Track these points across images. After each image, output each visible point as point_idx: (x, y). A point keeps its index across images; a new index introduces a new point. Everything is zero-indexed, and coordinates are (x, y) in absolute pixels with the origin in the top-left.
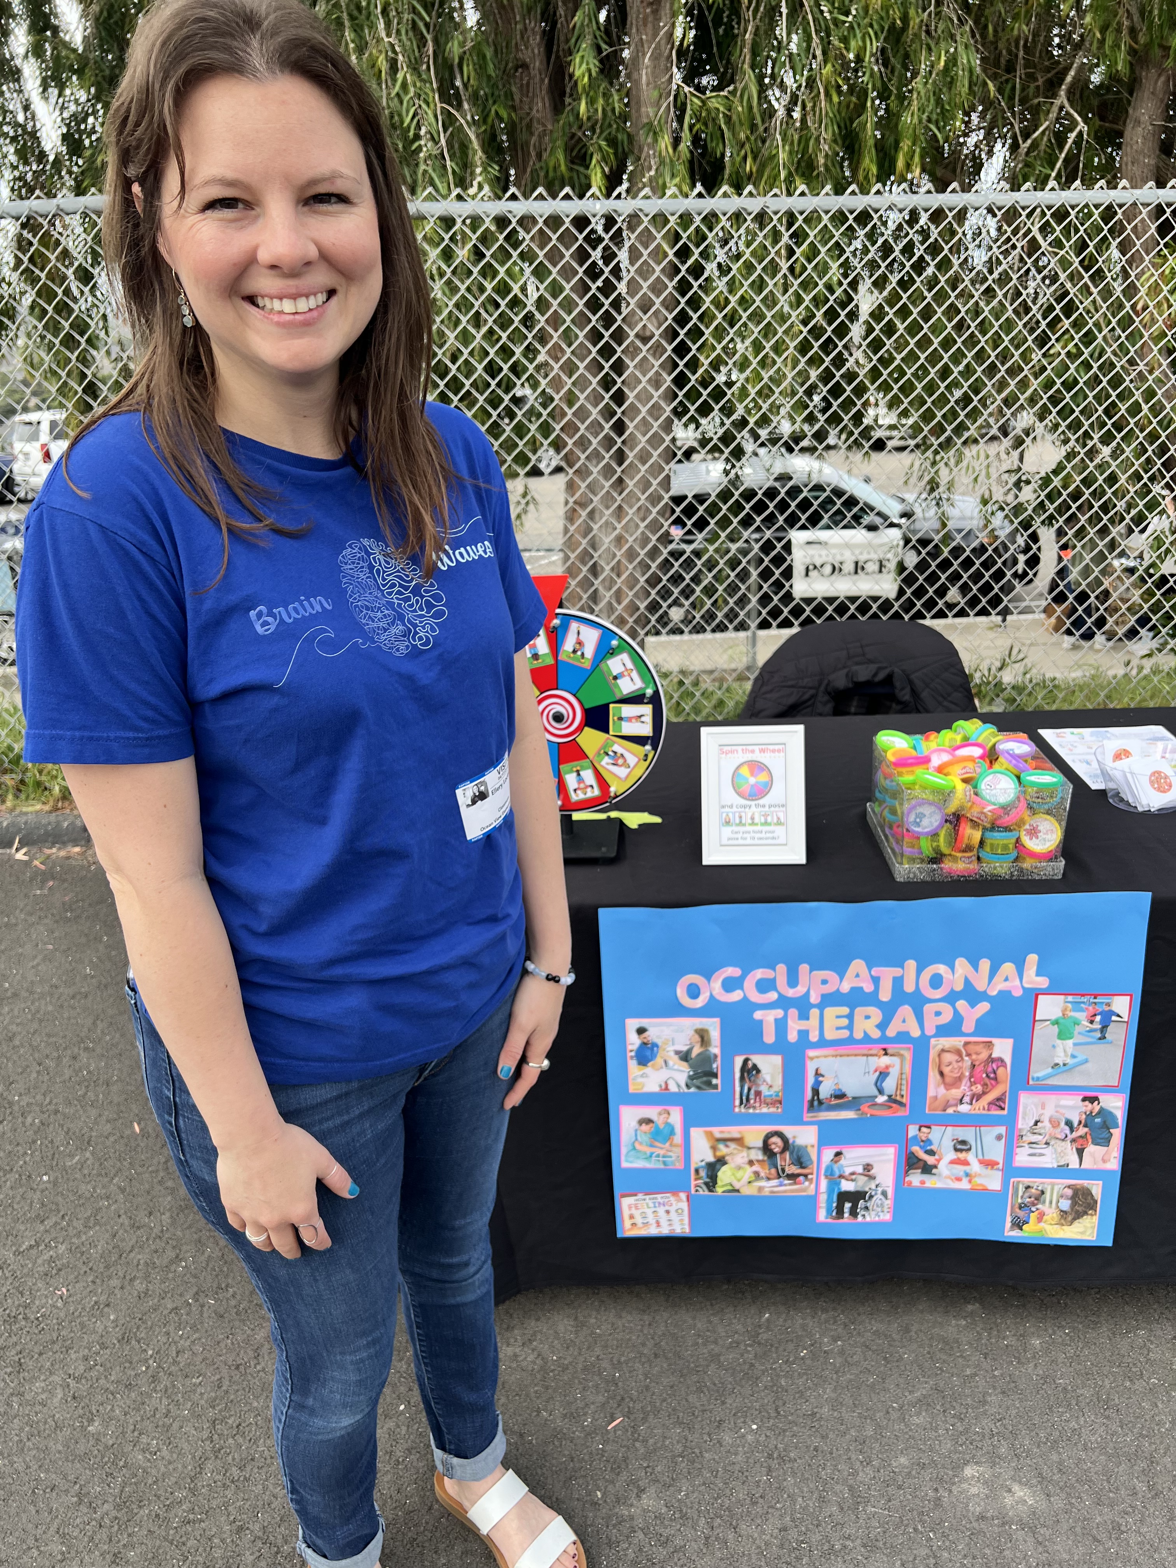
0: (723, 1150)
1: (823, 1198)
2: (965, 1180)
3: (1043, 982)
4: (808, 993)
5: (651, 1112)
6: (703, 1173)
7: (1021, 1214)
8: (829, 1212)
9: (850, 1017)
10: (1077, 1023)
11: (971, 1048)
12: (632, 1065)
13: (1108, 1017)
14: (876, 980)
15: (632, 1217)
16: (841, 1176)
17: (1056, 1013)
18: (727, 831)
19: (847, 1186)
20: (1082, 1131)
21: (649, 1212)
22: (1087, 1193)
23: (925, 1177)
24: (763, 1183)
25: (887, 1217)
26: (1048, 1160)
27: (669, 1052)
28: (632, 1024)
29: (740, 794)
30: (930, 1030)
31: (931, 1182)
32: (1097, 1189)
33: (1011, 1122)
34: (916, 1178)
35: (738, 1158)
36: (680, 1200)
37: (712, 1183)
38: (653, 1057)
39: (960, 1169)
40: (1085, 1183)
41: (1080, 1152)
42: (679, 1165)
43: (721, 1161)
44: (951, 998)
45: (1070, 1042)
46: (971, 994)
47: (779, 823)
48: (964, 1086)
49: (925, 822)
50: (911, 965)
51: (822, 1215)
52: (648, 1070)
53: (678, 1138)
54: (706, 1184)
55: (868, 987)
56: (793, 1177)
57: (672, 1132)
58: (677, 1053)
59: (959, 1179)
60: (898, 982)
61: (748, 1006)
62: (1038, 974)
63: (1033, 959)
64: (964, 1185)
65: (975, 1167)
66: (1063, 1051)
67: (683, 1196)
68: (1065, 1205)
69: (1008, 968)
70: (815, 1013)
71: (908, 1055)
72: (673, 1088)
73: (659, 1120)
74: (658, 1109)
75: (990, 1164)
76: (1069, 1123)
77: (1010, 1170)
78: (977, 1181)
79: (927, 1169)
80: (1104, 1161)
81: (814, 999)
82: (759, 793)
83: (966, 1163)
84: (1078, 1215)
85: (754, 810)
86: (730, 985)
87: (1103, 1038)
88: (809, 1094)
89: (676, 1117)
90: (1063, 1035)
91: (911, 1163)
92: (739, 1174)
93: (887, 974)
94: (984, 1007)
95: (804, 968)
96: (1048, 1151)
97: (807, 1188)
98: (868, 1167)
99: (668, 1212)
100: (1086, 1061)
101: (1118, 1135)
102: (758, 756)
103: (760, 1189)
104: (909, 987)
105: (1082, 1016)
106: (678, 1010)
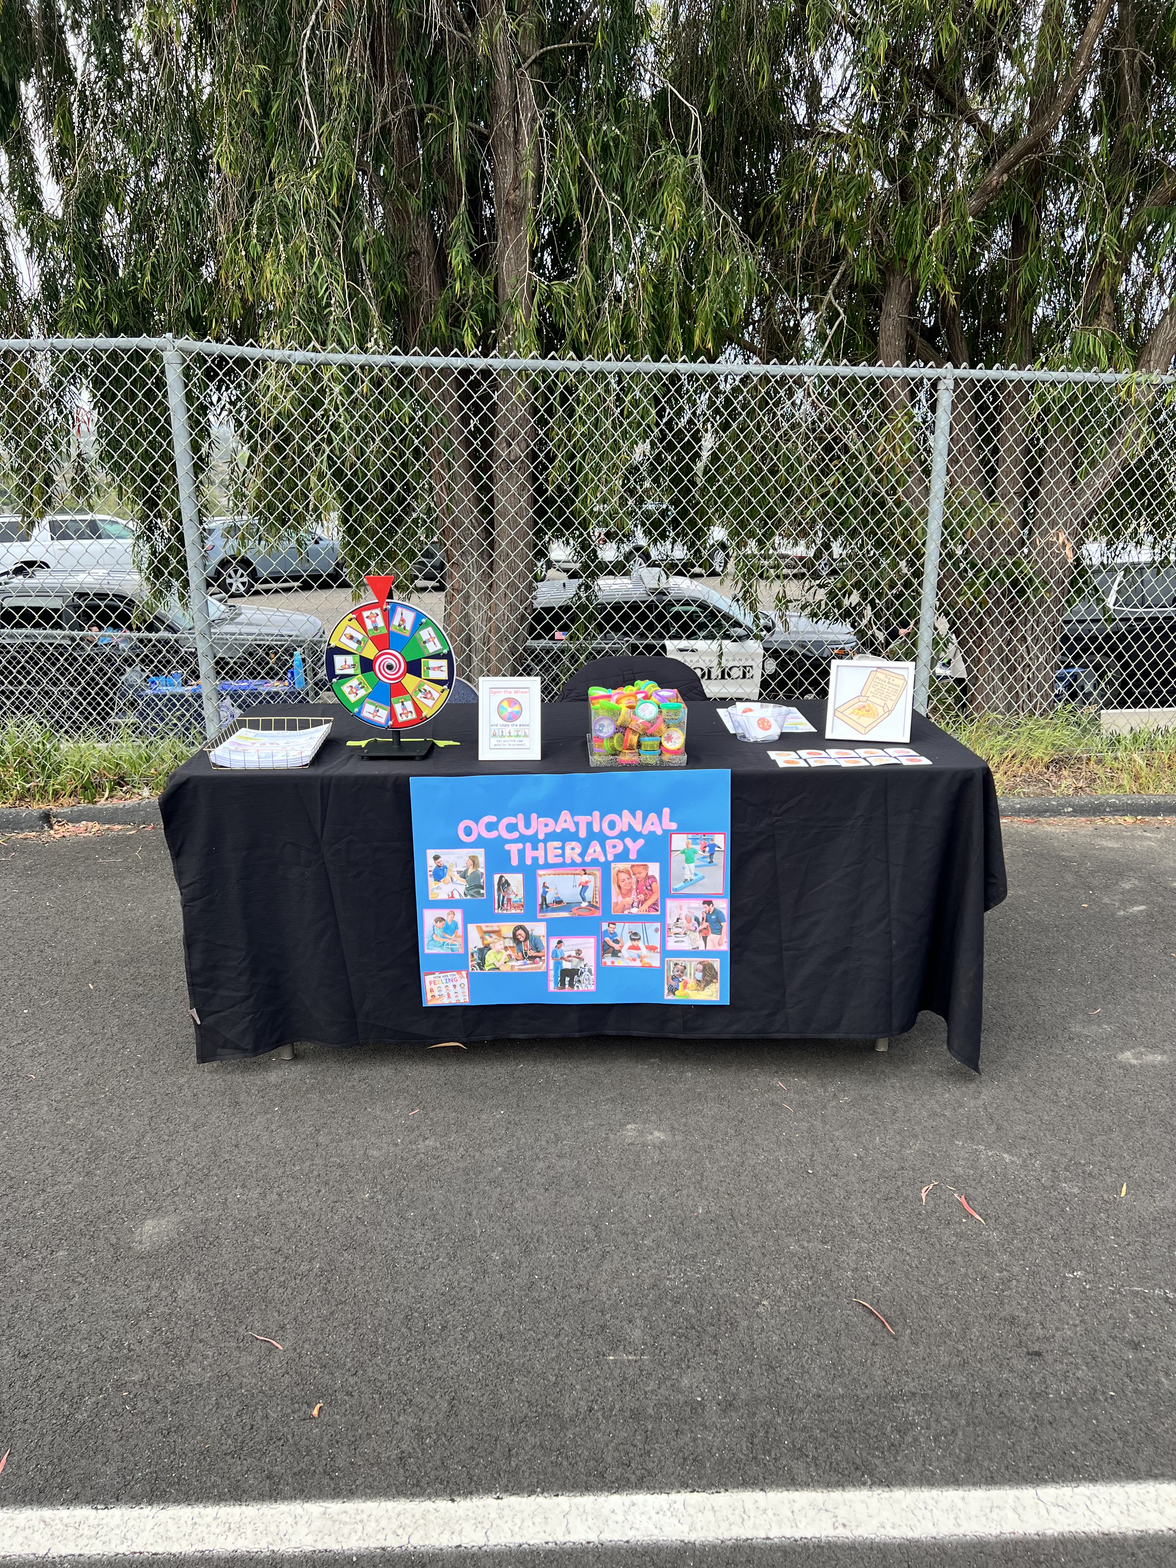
0: (488, 940)
1: (552, 973)
2: (638, 960)
3: (674, 826)
5: (443, 913)
6: (476, 956)
7: (673, 983)
8: (556, 983)
10: (695, 852)
11: (635, 869)
12: (431, 880)
13: (713, 847)
14: (577, 824)
15: (432, 990)
16: (562, 958)
17: (683, 847)
18: (494, 741)
19: (566, 965)
20: (705, 924)
21: (443, 986)
22: (711, 967)
23: (614, 959)
24: (514, 963)
25: (592, 988)
26: (686, 946)
27: (453, 872)
28: (431, 853)
29: (503, 718)
31: (619, 962)
32: (716, 964)
33: (662, 919)
34: (608, 960)
36: (462, 977)
37: (482, 964)
38: (444, 875)
39: (634, 953)
40: (710, 960)
41: (705, 939)
42: (461, 951)
43: (487, 948)
45: (693, 865)
46: (633, 834)
47: (526, 736)
48: (634, 895)
49: (605, 730)
50: (597, 814)
51: (552, 986)
52: (439, 884)
53: (460, 932)
54: (478, 964)
55: (573, 829)
56: (532, 958)
57: (456, 927)
58: (458, 872)
59: (634, 960)
60: (589, 825)
61: (502, 841)
62: (670, 821)
63: (666, 811)
64: (638, 963)
65: (644, 951)
66: (689, 872)
67: (464, 973)
68: (699, 976)
69: (653, 816)
70: (541, 845)
71: (598, 874)
72: (457, 896)
73: (448, 919)
74: (446, 911)
75: (652, 949)
76: (697, 919)
77: (665, 953)
78: (645, 960)
79: (615, 953)
80: (719, 945)
81: (541, 836)
82: (514, 717)
83: (638, 948)
84: (708, 983)
85: (511, 728)
86: (490, 827)
87: (711, 862)
88: (540, 901)
89: (458, 916)
90: (688, 860)
91: (606, 949)
92: (499, 956)
93: (583, 820)
94: (641, 842)
95: (534, 816)
96: (686, 939)
97: (541, 966)
98: (579, 952)
99: (455, 986)
100: (703, 878)
101: (726, 926)
102: (513, 695)
103: (513, 967)
104: (596, 829)
105: (698, 848)
106: (457, 844)
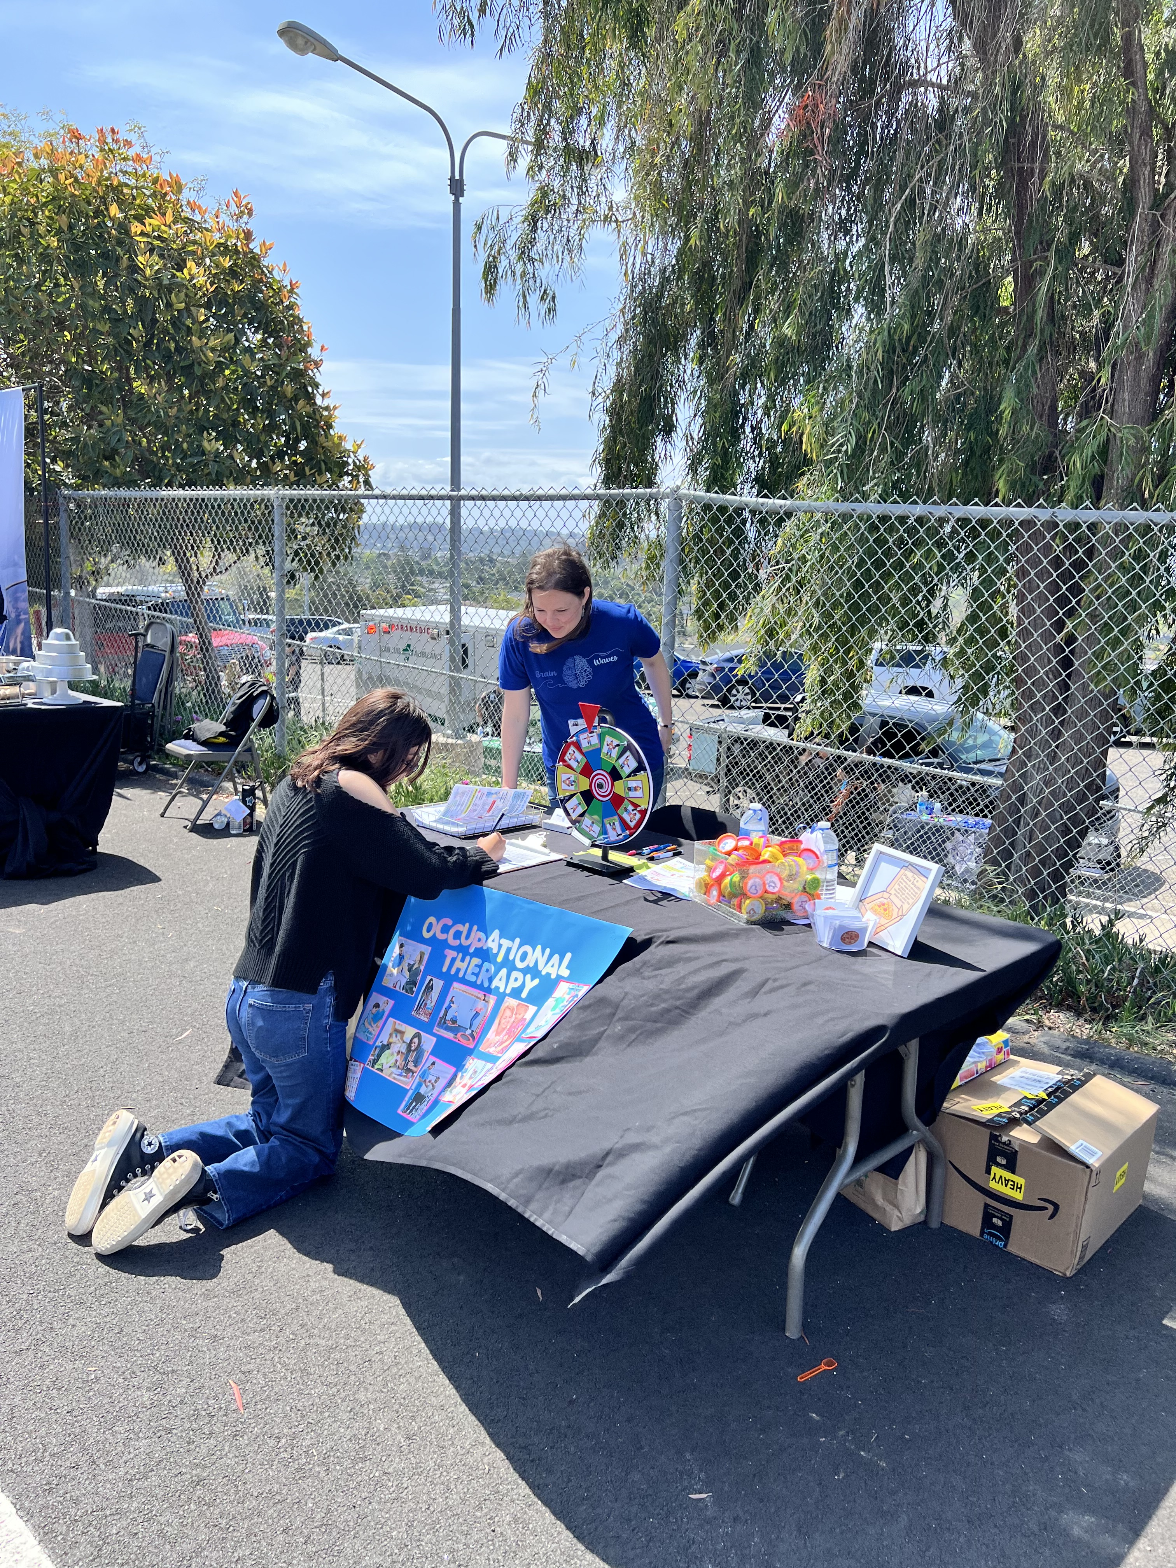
0: (393, 1038)
1: (410, 1093)
3: (567, 973)
4: (469, 946)
5: (382, 1000)
6: (377, 1052)
9: (480, 967)
11: (519, 1009)
12: (390, 966)
14: (500, 946)
16: (424, 1081)
19: (422, 1089)
24: (395, 1070)
30: (508, 991)
35: (395, 1048)
37: (377, 1062)
38: (399, 964)
42: (371, 1041)
43: (388, 1046)
44: (525, 971)
46: (533, 971)
50: (518, 940)
51: (402, 1108)
52: (394, 972)
53: (381, 1023)
55: (495, 951)
56: (409, 1071)
57: (382, 1017)
58: (409, 965)
60: (509, 950)
61: (445, 944)
62: (567, 968)
63: (569, 956)
69: (556, 957)
70: (468, 958)
71: (493, 1003)
73: (382, 1007)
74: (385, 999)
81: (472, 950)
86: (445, 929)
88: (441, 1015)
89: (389, 1007)
92: (390, 1059)
93: (506, 943)
94: (536, 981)
95: (475, 928)
97: (408, 1082)
98: (436, 1079)
104: (511, 957)
106: (419, 938)
